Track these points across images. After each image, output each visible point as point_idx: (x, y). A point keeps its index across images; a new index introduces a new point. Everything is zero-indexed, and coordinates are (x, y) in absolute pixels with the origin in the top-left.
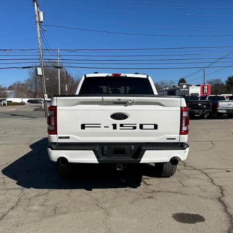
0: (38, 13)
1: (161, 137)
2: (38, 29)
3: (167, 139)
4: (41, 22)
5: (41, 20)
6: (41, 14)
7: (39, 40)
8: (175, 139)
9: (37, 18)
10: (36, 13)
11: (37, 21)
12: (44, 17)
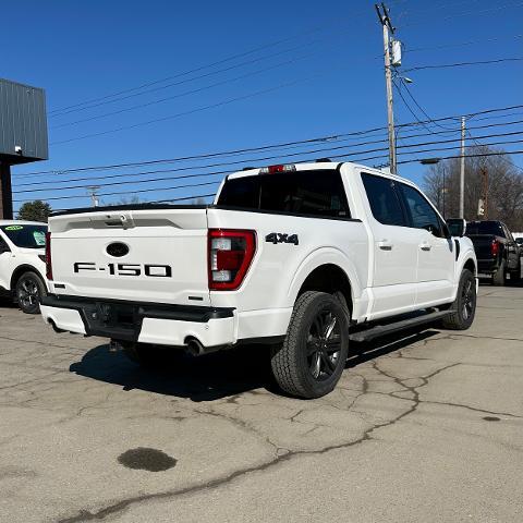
0: (391, 47)
1: (179, 293)
2: (389, 83)
3: (190, 298)
4: (396, 65)
5: (395, 61)
6: (397, 47)
7: (390, 106)
8: (201, 299)
9: (388, 58)
10: (387, 47)
11: (388, 64)
12: (402, 52)
